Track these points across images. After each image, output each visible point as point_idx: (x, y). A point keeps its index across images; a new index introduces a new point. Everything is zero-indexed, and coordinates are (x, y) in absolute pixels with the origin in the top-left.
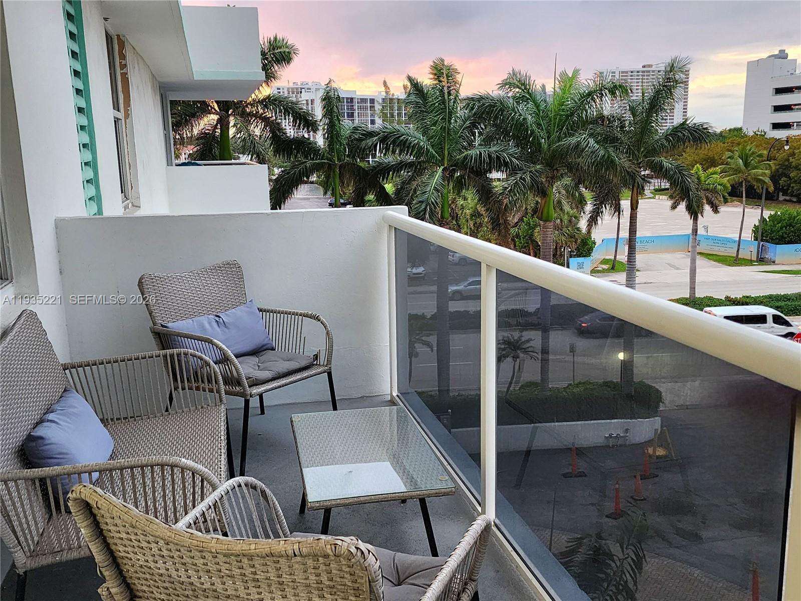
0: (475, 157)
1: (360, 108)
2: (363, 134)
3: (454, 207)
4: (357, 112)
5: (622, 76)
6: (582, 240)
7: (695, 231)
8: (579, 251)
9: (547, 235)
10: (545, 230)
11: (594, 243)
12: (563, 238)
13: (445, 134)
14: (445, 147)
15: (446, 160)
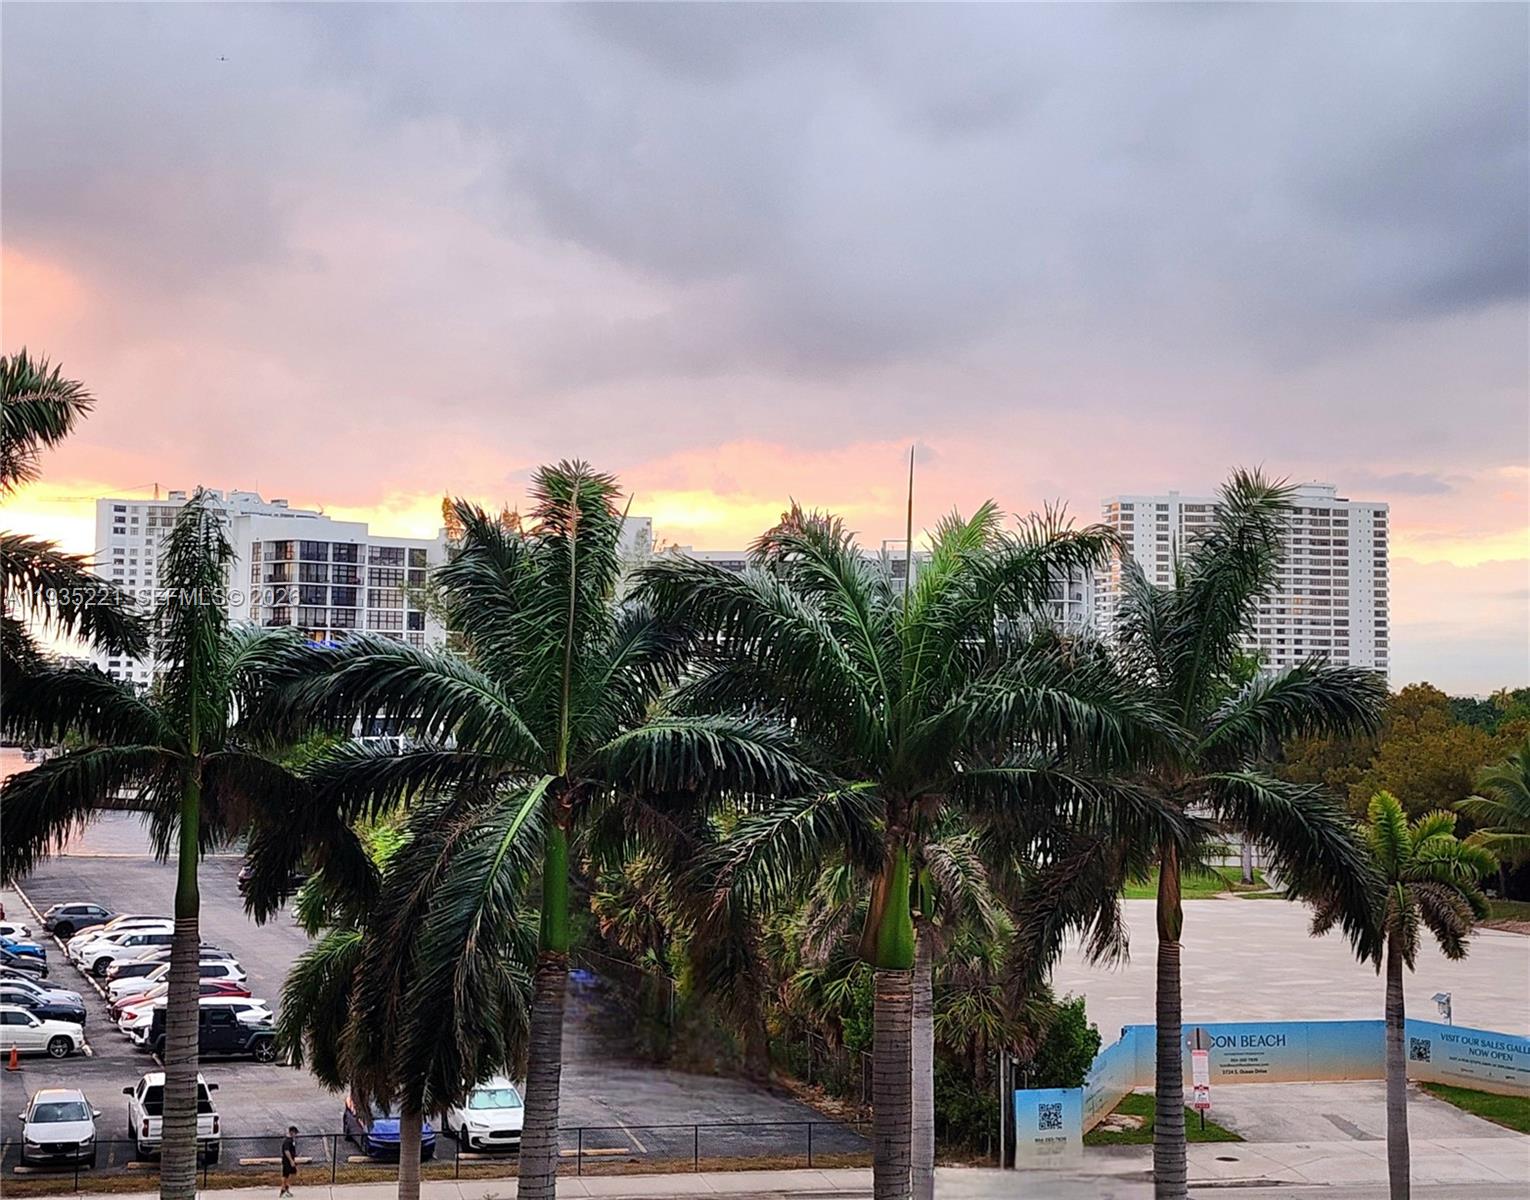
0: (658, 751)
1: (377, 576)
2: (291, 662)
3: (649, 903)
4: (366, 587)
5: (1188, 519)
6: (1055, 1029)
7: (1395, 1010)
8: (1044, 1065)
9: (892, 1016)
10: (886, 998)
11: (1093, 1039)
12: (992, 1020)
13: (563, 673)
14: (561, 713)
15: (564, 753)
